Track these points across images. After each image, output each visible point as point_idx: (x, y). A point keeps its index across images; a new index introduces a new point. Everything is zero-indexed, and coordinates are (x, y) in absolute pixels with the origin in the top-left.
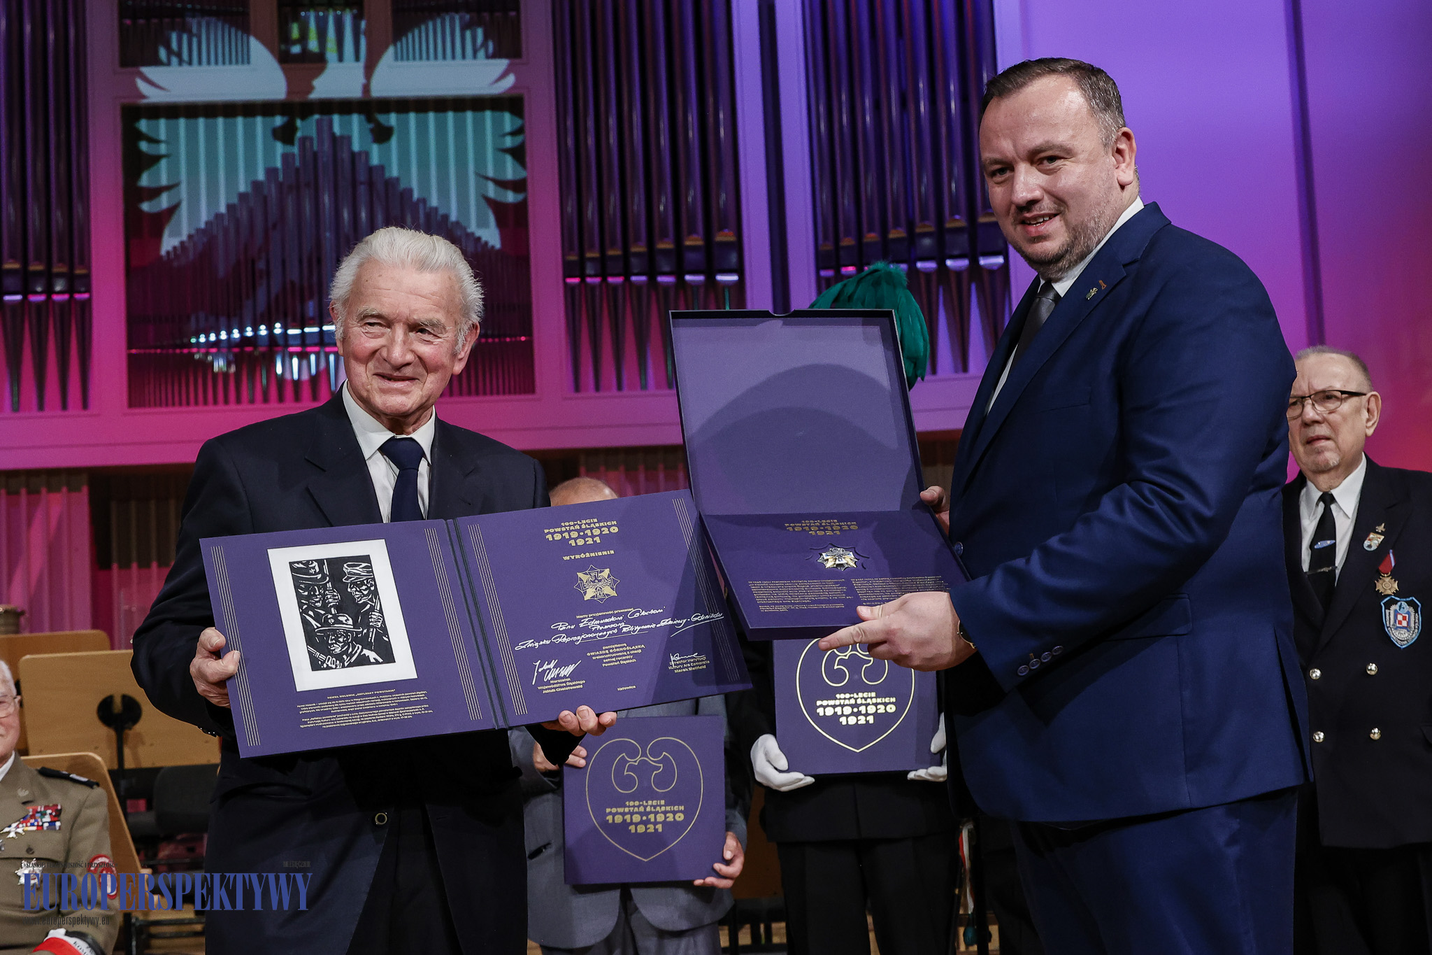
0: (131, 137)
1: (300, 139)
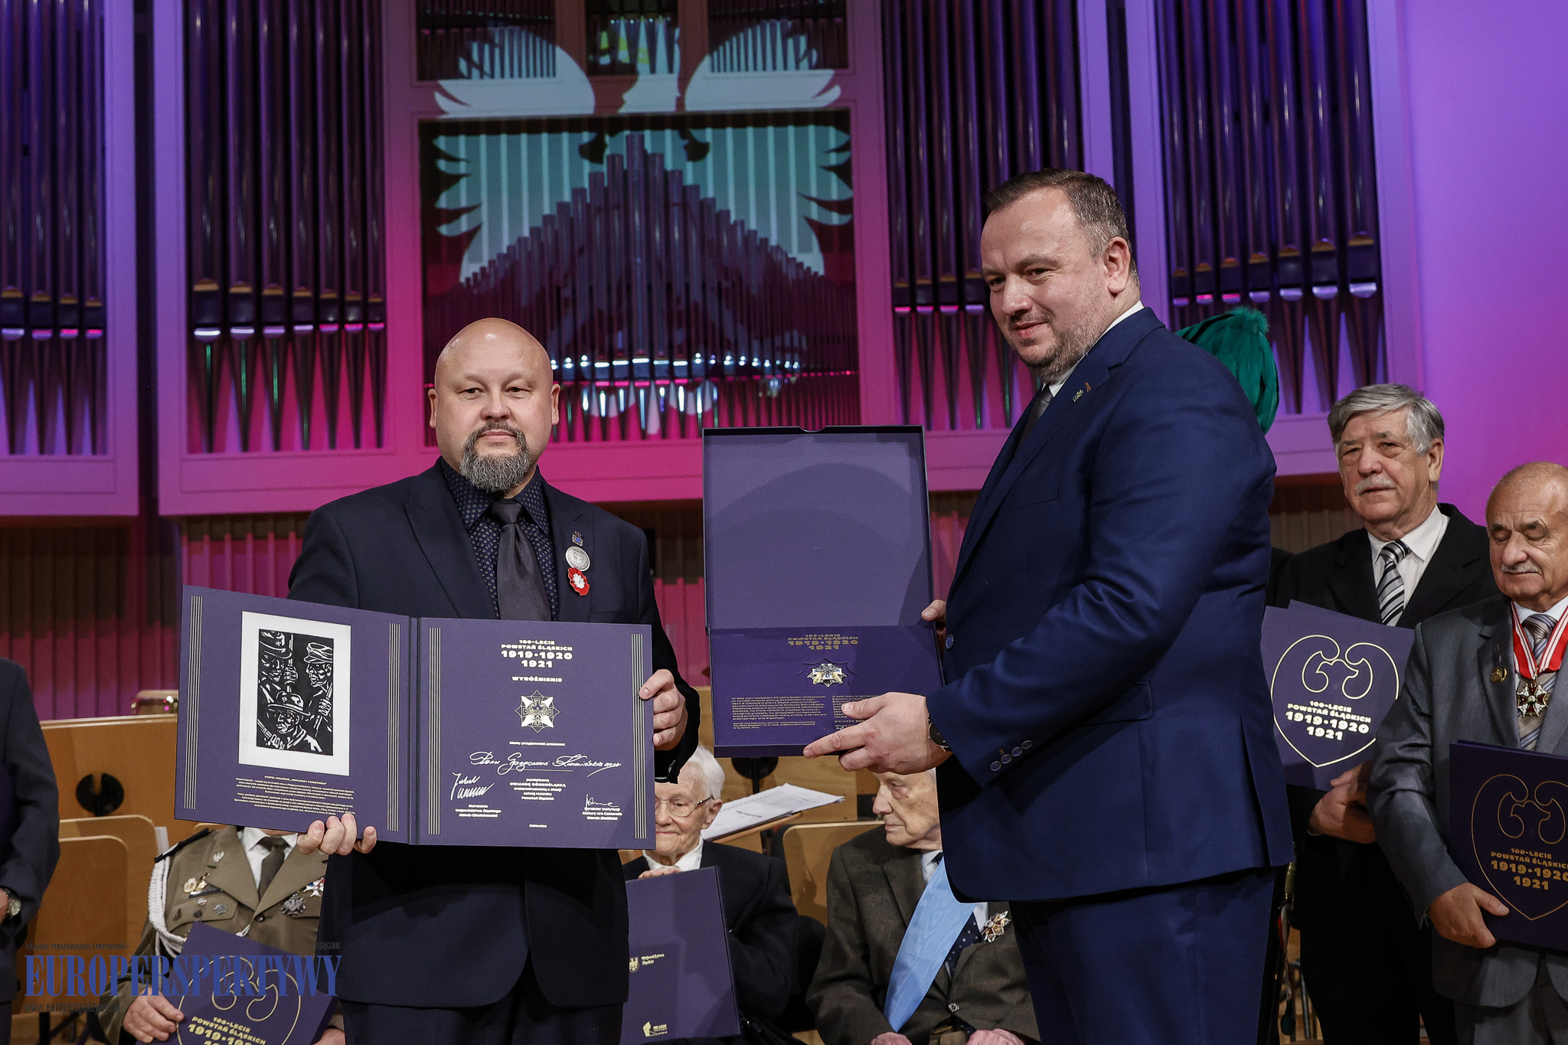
0: (430, 155)
1: (608, 157)
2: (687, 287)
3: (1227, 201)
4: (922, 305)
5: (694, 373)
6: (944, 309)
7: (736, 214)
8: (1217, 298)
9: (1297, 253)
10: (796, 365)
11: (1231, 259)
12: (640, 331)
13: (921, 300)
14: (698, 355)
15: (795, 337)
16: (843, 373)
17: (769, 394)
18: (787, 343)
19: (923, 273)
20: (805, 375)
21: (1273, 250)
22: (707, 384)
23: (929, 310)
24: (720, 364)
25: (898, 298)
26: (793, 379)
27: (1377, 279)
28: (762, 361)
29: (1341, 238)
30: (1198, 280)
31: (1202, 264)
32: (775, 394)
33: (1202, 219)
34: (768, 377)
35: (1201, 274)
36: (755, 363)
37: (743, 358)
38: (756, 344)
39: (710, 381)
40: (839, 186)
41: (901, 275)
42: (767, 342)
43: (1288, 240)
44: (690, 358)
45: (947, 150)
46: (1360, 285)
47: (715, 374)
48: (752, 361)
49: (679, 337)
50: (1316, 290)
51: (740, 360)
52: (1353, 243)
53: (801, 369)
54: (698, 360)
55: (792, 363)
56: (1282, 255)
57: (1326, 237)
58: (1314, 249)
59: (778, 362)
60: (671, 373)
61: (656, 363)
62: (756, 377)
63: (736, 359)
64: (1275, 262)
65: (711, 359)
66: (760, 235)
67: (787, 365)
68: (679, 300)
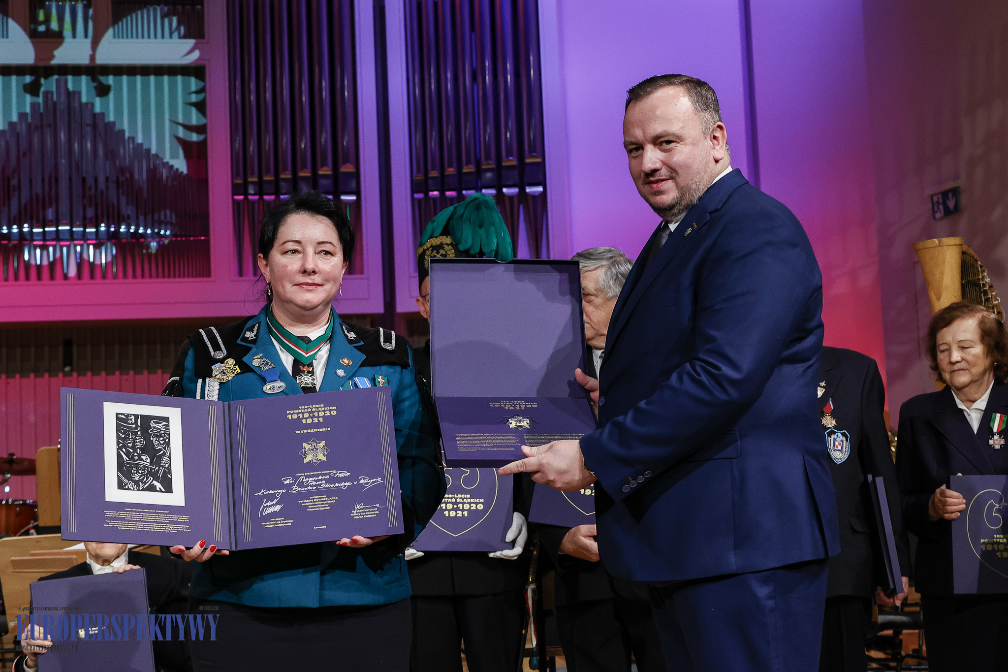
2: (96, 180)
3: (449, 134)
4: (251, 195)
5: (100, 236)
6: (266, 197)
7: (129, 131)
8: (442, 193)
9: (493, 166)
10: (168, 233)
11: (452, 169)
12: (64, 207)
13: (251, 191)
14: (103, 225)
15: (168, 214)
16: (199, 238)
17: (150, 251)
18: (162, 218)
19: (252, 174)
20: (174, 239)
21: (478, 164)
22: (109, 244)
23: (256, 197)
24: (117, 231)
25: (236, 189)
26: (166, 242)
27: (543, 184)
28: (146, 229)
29: (521, 157)
30: (430, 182)
31: (432, 172)
32: (154, 251)
33: (433, 144)
34: (149, 240)
35: (433, 178)
36: (141, 231)
37: (133, 227)
38: (141, 218)
39: (111, 242)
40: (197, 115)
41: (238, 175)
42: (149, 217)
43: (488, 158)
44: (97, 227)
45: (268, 95)
46: (532, 187)
47: (114, 237)
48: (139, 229)
49: (90, 213)
50: (505, 190)
51: (130, 229)
52: (528, 161)
53: (172, 235)
54: (103, 228)
55: (166, 231)
56: (484, 167)
57: (511, 156)
58: (504, 164)
59: (156, 230)
60: (84, 237)
61: (74, 229)
62: (142, 240)
63: (128, 228)
64: (479, 172)
65: (111, 228)
66: (145, 147)
67: (162, 232)
68: (90, 188)
